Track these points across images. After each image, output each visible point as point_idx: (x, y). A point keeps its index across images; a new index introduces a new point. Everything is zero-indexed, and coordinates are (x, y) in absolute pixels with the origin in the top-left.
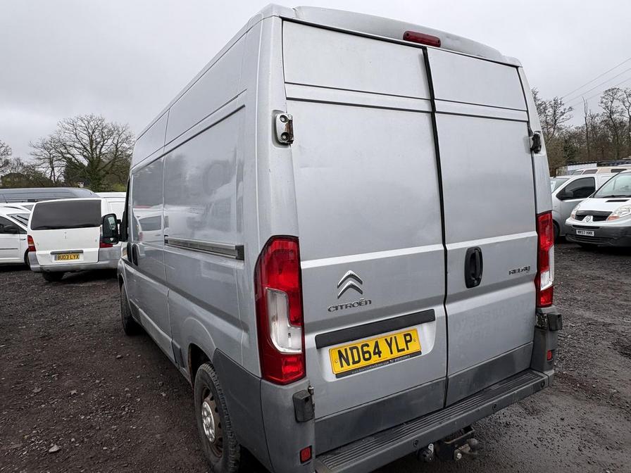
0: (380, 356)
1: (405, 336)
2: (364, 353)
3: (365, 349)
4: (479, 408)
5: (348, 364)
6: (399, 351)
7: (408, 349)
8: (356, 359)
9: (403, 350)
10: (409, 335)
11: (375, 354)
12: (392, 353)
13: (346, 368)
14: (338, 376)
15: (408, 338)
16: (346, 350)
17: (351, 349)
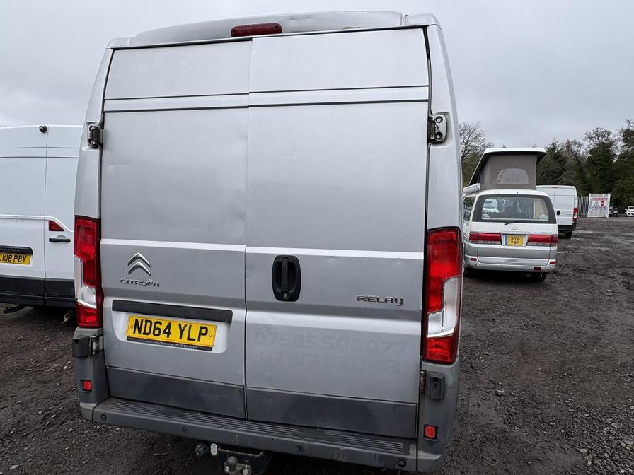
0: (168, 337)
1: (201, 328)
2: (155, 329)
3: (158, 326)
4: (275, 438)
5: (140, 333)
6: (189, 339)
7: (199, 341)
8: (147, 331)
9: (194, 340)
10: (206, 329)
11: (164, 332)
12: (181, 338)
13: (137, 335)
14: (129, 338)
15: (204, 331)
16: (142, 320)
17: (147, 322)
